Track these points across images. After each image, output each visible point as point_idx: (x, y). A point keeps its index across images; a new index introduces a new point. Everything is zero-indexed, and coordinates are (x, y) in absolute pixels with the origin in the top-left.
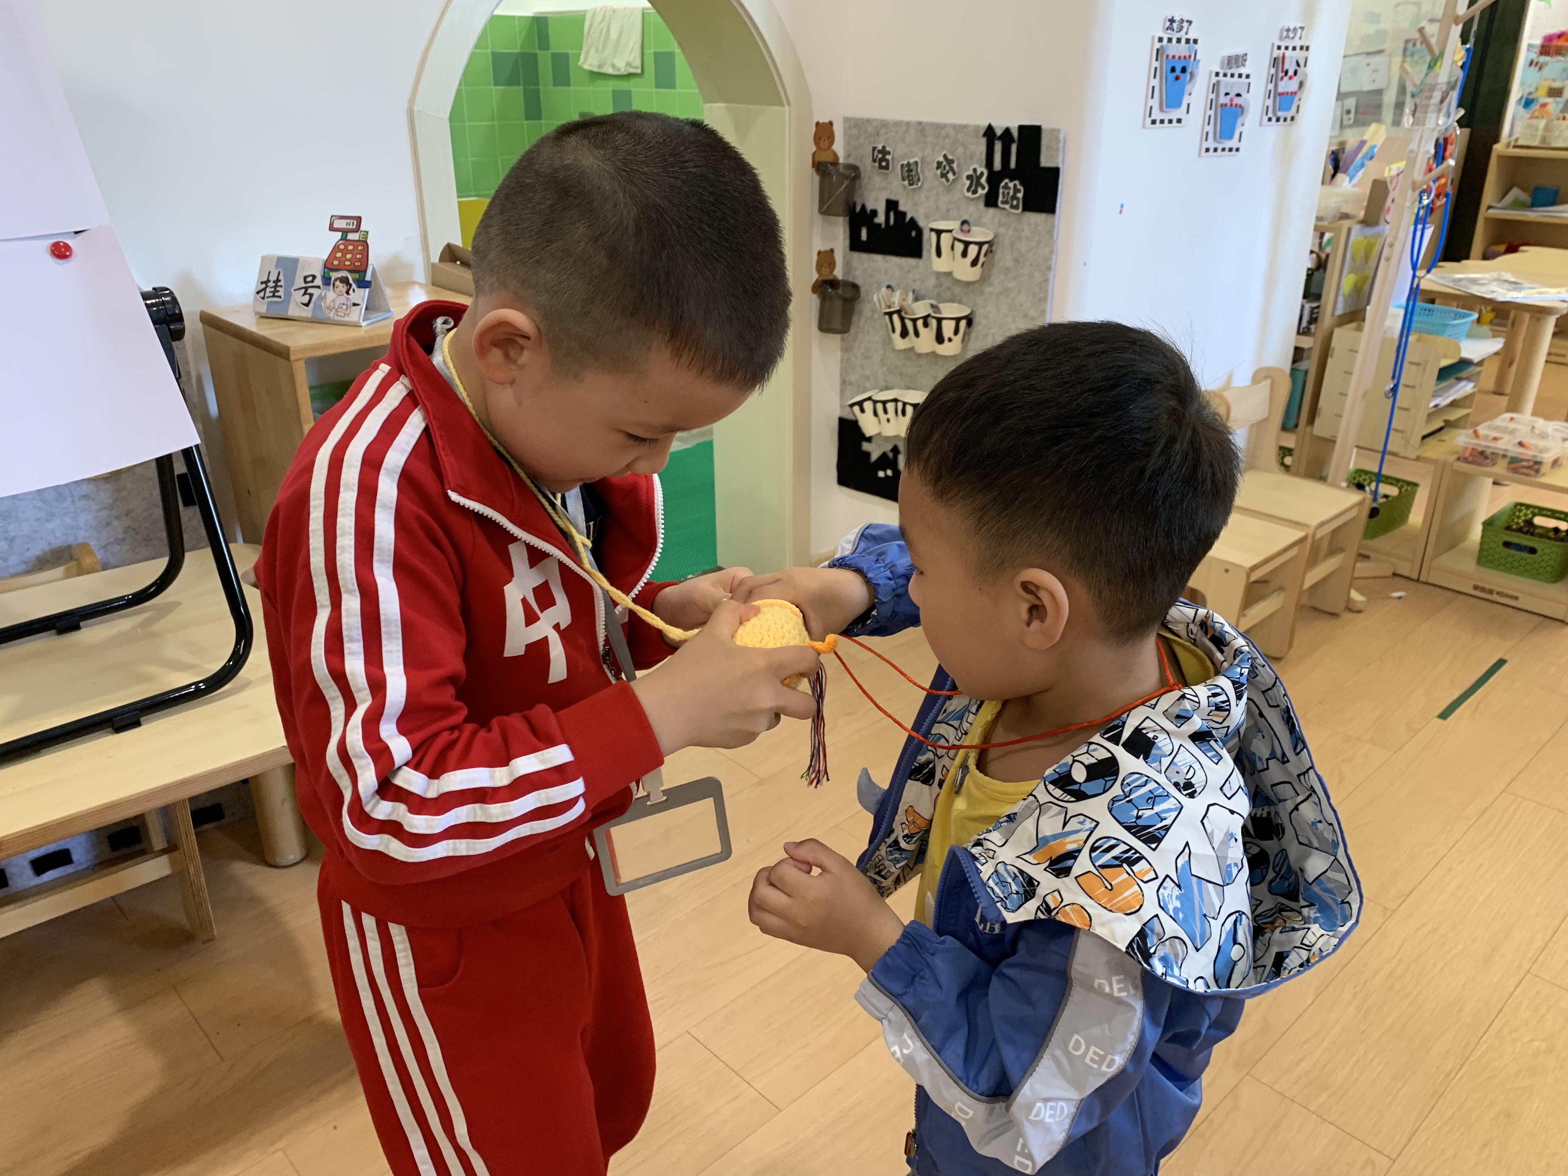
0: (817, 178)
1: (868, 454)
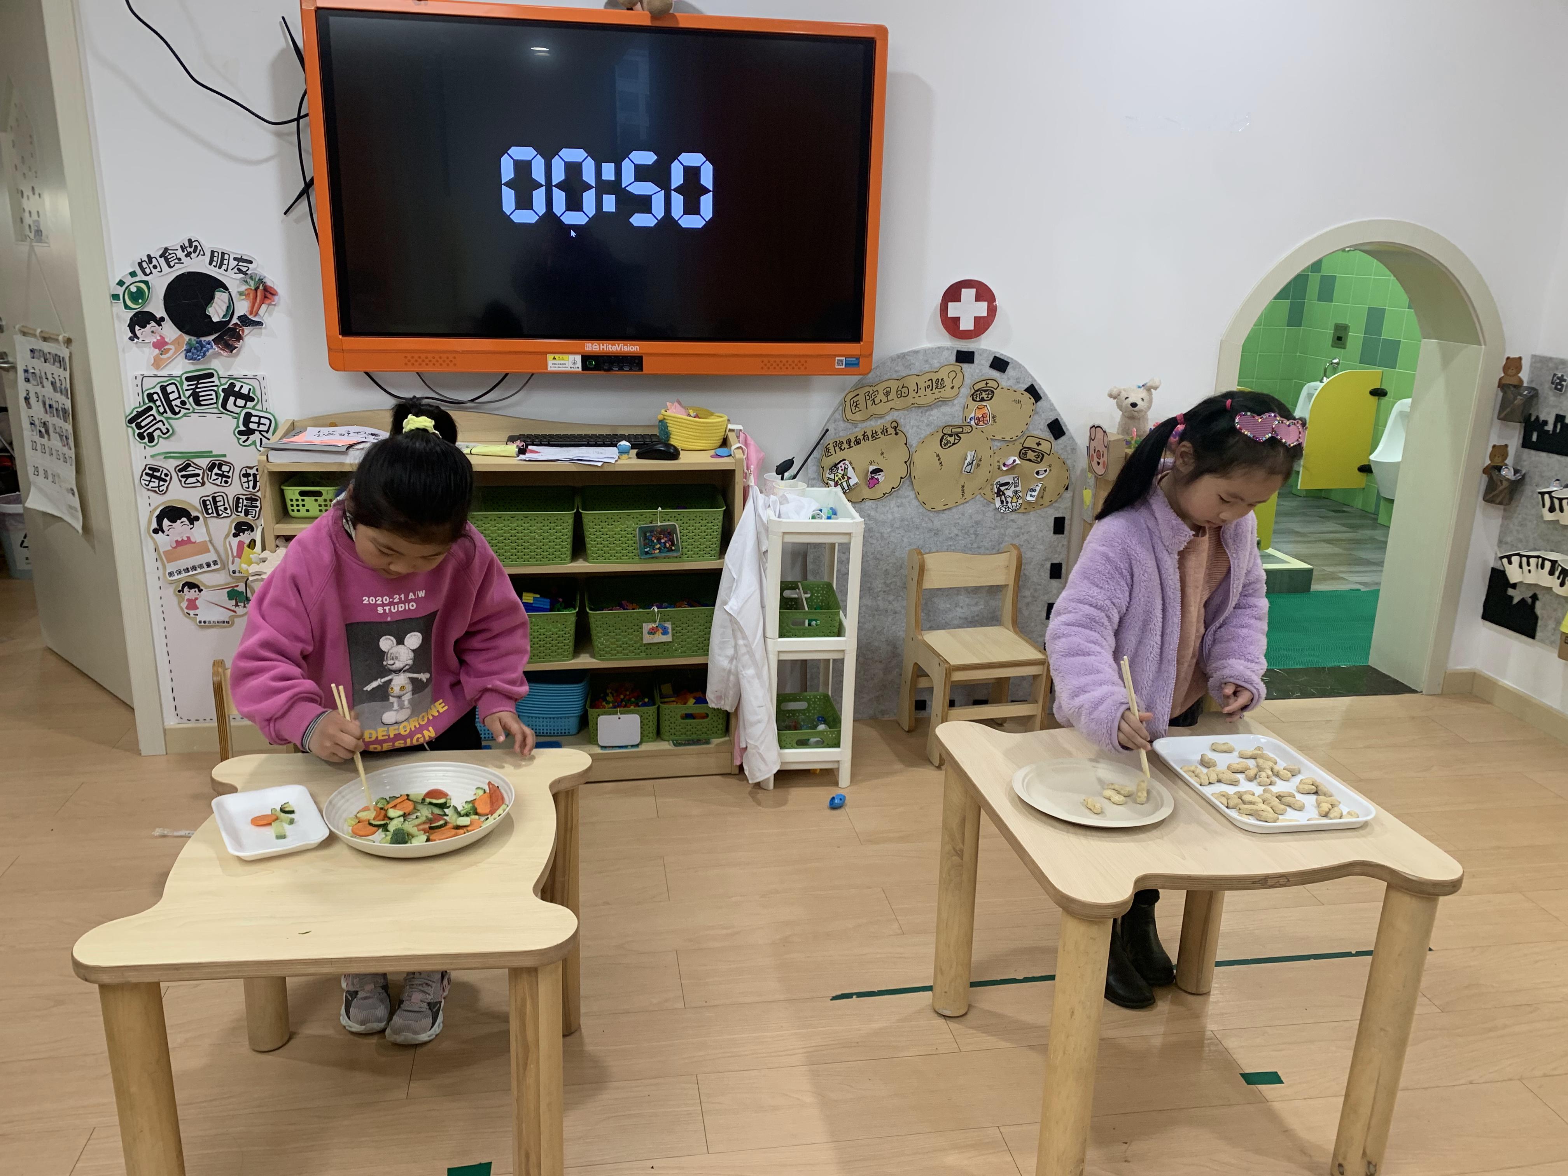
0: (1501, 394)
1: (1511, 598)
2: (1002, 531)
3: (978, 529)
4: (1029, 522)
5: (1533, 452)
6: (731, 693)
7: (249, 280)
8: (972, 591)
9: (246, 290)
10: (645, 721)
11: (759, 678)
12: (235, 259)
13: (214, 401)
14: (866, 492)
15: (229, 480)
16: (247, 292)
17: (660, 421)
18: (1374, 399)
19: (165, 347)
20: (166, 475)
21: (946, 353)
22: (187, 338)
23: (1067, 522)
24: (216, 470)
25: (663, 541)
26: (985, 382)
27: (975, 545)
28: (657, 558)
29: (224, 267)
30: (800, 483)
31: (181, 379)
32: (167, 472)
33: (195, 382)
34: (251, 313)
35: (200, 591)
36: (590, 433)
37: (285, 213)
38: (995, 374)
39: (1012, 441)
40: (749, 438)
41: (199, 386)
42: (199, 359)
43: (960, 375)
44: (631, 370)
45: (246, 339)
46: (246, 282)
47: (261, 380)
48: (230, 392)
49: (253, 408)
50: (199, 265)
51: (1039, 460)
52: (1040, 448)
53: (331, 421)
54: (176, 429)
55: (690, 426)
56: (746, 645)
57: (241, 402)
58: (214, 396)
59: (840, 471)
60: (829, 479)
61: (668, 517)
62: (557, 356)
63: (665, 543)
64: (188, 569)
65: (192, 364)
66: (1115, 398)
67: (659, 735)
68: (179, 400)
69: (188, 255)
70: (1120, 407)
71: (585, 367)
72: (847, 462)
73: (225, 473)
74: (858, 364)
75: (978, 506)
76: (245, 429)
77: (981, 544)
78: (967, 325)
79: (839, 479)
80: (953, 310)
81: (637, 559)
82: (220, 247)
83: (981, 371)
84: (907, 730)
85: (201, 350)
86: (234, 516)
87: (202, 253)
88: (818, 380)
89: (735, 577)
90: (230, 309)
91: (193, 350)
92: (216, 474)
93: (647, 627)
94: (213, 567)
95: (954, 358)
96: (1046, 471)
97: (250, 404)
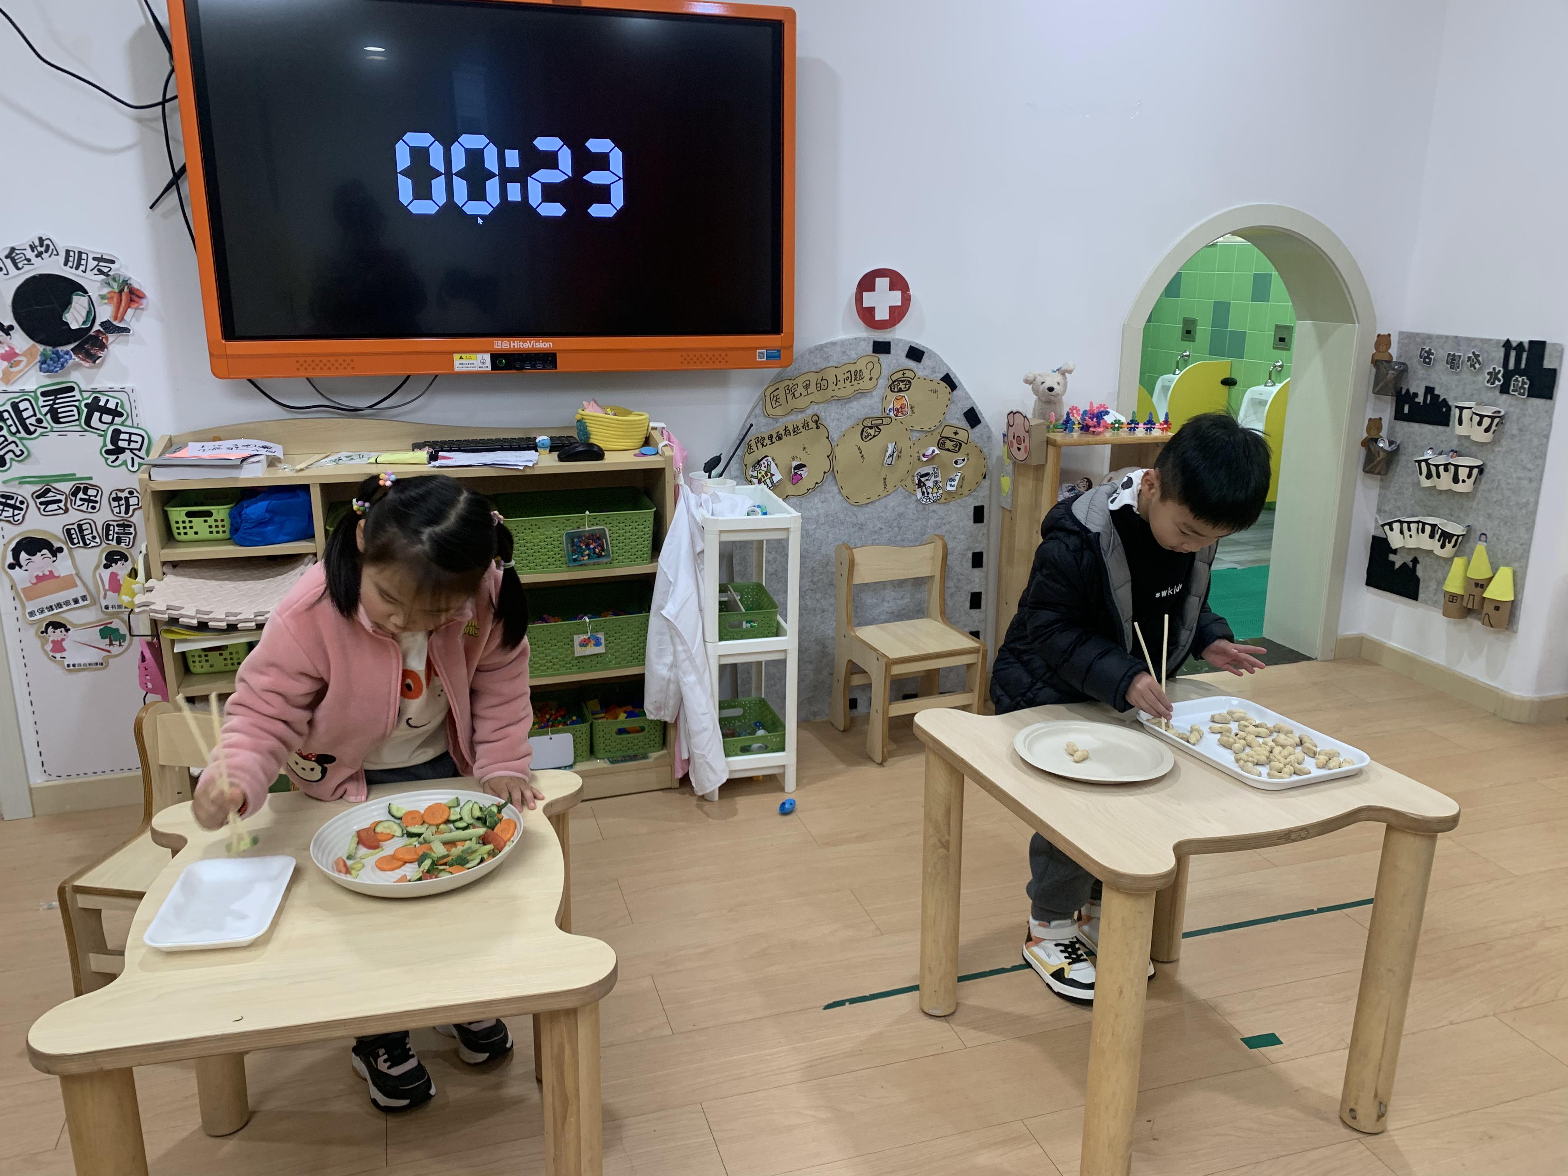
0: (1374, 370)
1: (1393, 563)
2: (925, 523)
3: (902, 521)
4: (950, 512)
5: (1405, 424)
6: (672, 702)
7: (111, 282)
8: (898, 584)
9: (109, 293)
10: (579, 740)
11: (700, 685)
12: (94, 259)
13: (76, 417)
14: (790, 489)
15: (97, 505)
16: (109, 296)
17: (578, 421)
18: (1225, 389)
19: (16, 359)
20: (22, 503)
21: (863, 344)
22: (41, 348)
23: (986, 511)
24: (81, 495)
25: (592, 546)
26: (902, 372)
27: (899, 538)
28: (585, 565)
29: (82, 268)
30: (729, 481)
31: (36, 395)
32: (22, 499)
33: (53, 397)
34: (116, 319)
35: (67, 630)
36: (501, 437)
37: (151, 207)
38: (911, 364)
39: (931, 432)
40: (672, 436)
41: (58, 401)
42: (57, 372)
43: (877, 365)
44: (544, 368)
45: (110, 347)
46: (108, 284)
47: (130, 392)
48: (94, 407)
49: (122, 424)
50: (52, 266)
51: (957, 449)
52: (957, 437)
53: (215, 436)
54: (32, 450)
55: (611, 425)
56: (685, 651)
57: (107, 418)
58: (75, 412)
59: (762, 468)
60: (752, 476)
61: (596, 521)
62: (464, 356)
63: (594, 549)
64: (51, 607)
65: (49, 377)
66: (1030, 383)
67: (592, 753)
68: (34, 418)
69: (39, 255)
70: (1036, 391)
71: (494, 366)
72: (770, 459)
73: (92, 498)
74: (779, 356)
75: (900, 498)
76: (111, 447)
77: (905, 536)
78: (882, 314)
79: (763, 476)
80: (869, 299)
81: (564, 567)
82: (76, 245)
83: (897, 360)
84: (842, 730)
85: (59, 361)
86: (104, 545)
87: (55, 253)
88: (737, 374)
89: (671, 580)
90: (91, 316)
91: (48, 361)
92: (81, 499)
93: (578, 639)
94: (82, 603)
95: (871, 349)
96: (964, 460)
97: (118, 420)
